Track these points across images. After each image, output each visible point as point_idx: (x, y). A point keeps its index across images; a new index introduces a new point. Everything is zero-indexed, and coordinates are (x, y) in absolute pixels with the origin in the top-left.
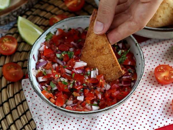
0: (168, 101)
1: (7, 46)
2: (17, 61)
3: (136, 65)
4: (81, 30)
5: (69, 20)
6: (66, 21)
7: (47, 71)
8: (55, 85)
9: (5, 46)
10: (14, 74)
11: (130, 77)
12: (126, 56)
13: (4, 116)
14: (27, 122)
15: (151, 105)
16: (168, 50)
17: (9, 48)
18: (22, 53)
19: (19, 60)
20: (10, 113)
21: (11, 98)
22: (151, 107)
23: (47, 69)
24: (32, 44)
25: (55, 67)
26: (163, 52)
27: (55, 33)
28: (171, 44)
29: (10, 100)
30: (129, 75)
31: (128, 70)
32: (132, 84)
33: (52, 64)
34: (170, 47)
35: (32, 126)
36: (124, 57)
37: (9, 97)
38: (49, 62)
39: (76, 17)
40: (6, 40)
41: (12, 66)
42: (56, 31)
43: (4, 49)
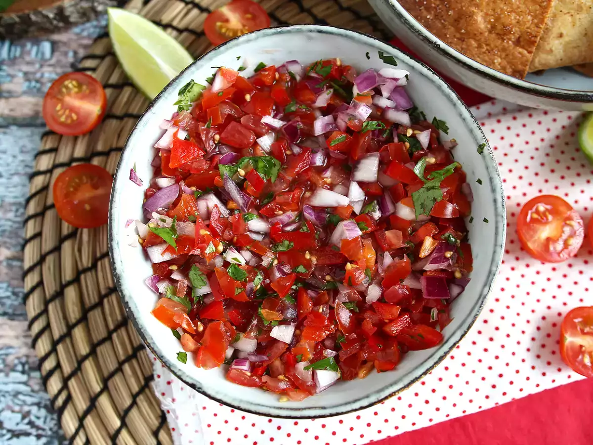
0: (545, 312)
1: (72, 109)
2: (107, 149)
3: (470, 212)
4: (295, 69)
5: (257, 38)
6: (249, 41)
7: (182, 224)
8: (204, 277)
9: (65, 107)
10: (87, 207)
11: (449, 265)
12: (442, 187)
13: (65, 330)
14: (130, 351)
15: (497, 325)
16: (558, 137)
17: (77, 114)
18: (126, 119)
19: (114, 146)
20: (84, 319)
21: (85, 270)
22: (495, 335)
23: (179, 219)
24: (153, 96)
25: (208, 207)
26: (542, 140)
27: (211, 81)
28: (569, 118)
29: (82, 277)
30: (447, 259)
31: (443, 237)
32: (455, 290)
33: (198, 199)
34: (564, 127)
35: (142, 368)
36: (433, 188)
37: (80, 268)
38: (187, 189)
39: (279, 30)
40: (70, 86)
41: (85, 179)
42: (214, 76)
43: (63, 119)
